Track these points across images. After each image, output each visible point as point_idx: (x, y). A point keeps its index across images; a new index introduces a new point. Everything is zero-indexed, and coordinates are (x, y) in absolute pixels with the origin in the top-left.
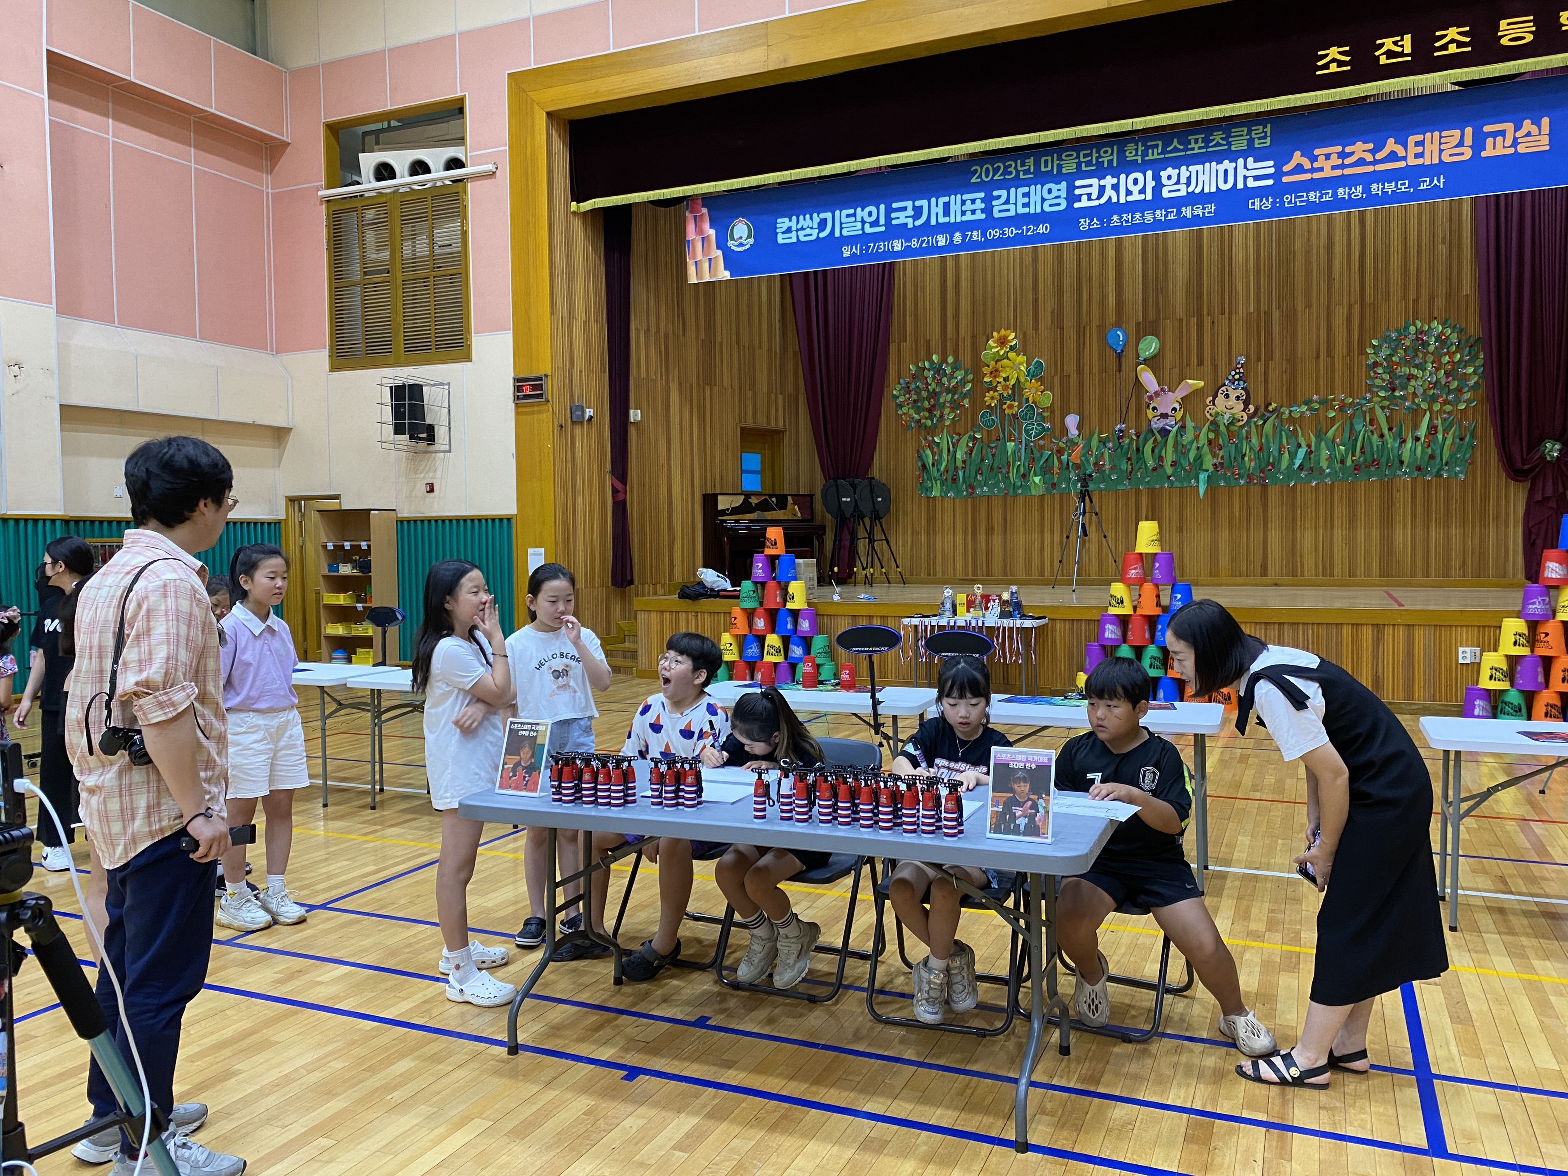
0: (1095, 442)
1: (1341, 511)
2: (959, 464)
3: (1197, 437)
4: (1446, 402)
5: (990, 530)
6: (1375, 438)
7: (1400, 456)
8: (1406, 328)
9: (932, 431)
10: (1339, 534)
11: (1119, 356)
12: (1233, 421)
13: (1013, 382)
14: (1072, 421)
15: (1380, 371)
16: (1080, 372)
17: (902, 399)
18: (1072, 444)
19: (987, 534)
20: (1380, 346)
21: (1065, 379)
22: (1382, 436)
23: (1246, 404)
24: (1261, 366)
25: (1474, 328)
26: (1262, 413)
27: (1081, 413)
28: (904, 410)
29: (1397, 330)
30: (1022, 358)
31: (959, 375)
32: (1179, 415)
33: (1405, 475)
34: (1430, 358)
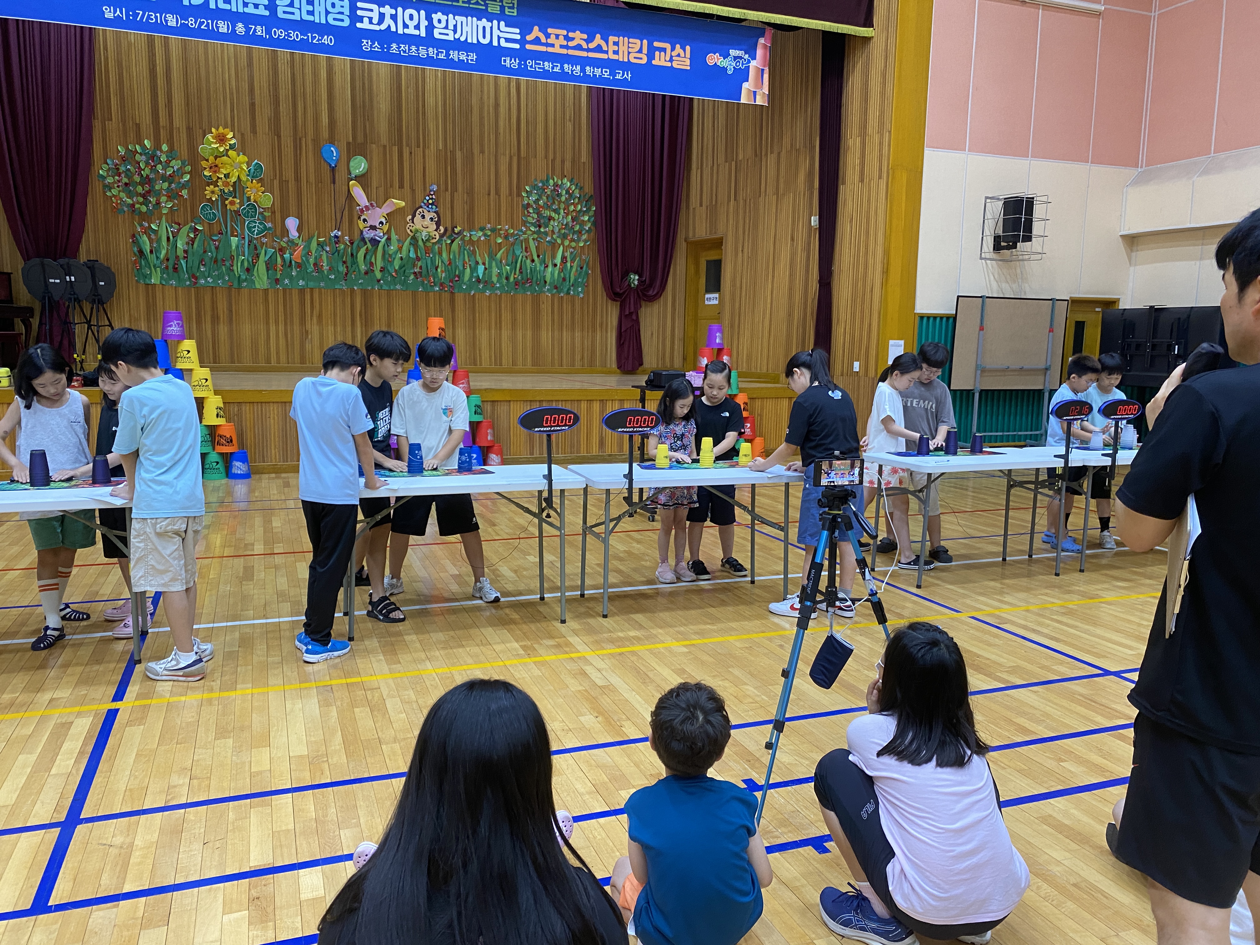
0: (314, 244)
1: (506, 316)
2: (180, 253)
3: (400, 248)
4: (572, 240)
5: (215, 319)
6: (528, 261)
7: (545, 277)
8: (547, 181)
9: (146, 217)
10: (506, 334)
11: (333, 170)
12: (430, 238)
13: (234, 179)
14: (292, 223)
15: (531, 211)
16: (298, 179)
17: (110, 180)
18: (293, 244)
19: (213, 323)
20: (531, 192)
21: (283, 184)
22: (533, 261)
23: (438, 224)
24: (448, 194)
25: (589, 188)
26: (450, 234)
27: (300, 217)
28: (114, 192)
29: (541, 181)
30: (243, 158)
31: (176, 164)
32: (386, 228)
33: (547, 293)
34: (562, 206)
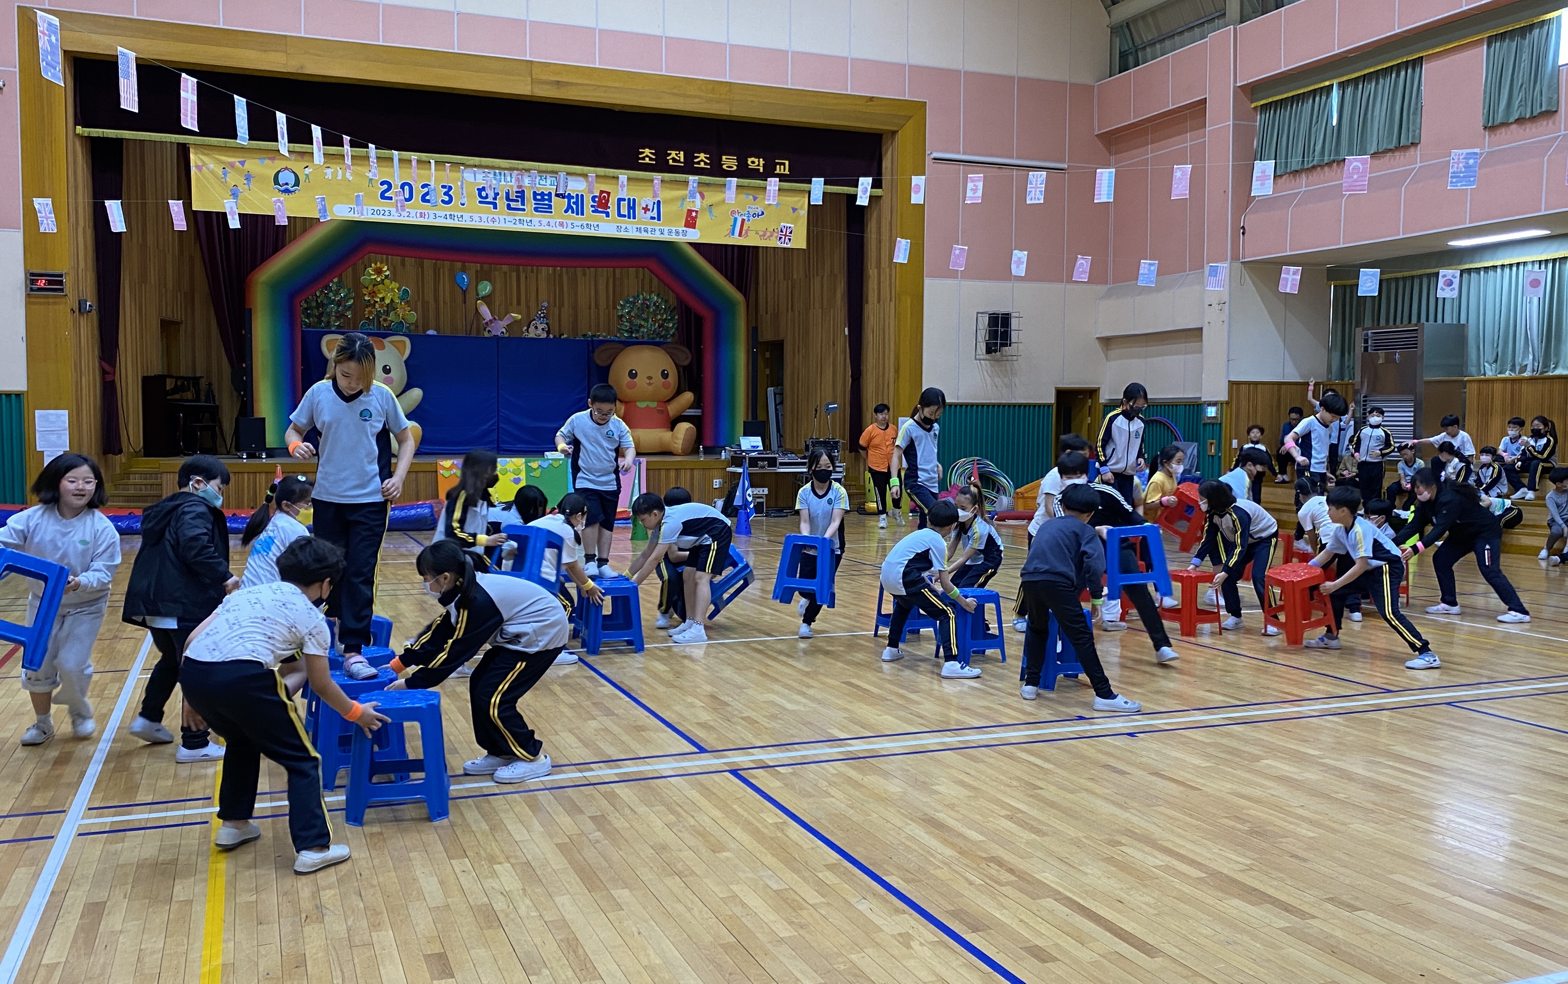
8: (638, 296)
11: (464, 292)
13: (387, 301)
15: (625, 320)
16: (436, 300)
20: (624, 305)
21: (425, 304)
23: (548, 333)
24: (556, 309)
25: (673, 300)
27: (437, 330)
29: (633, 297)
30: (395, 285)
31: (343, 292)
34: (651, 316)
